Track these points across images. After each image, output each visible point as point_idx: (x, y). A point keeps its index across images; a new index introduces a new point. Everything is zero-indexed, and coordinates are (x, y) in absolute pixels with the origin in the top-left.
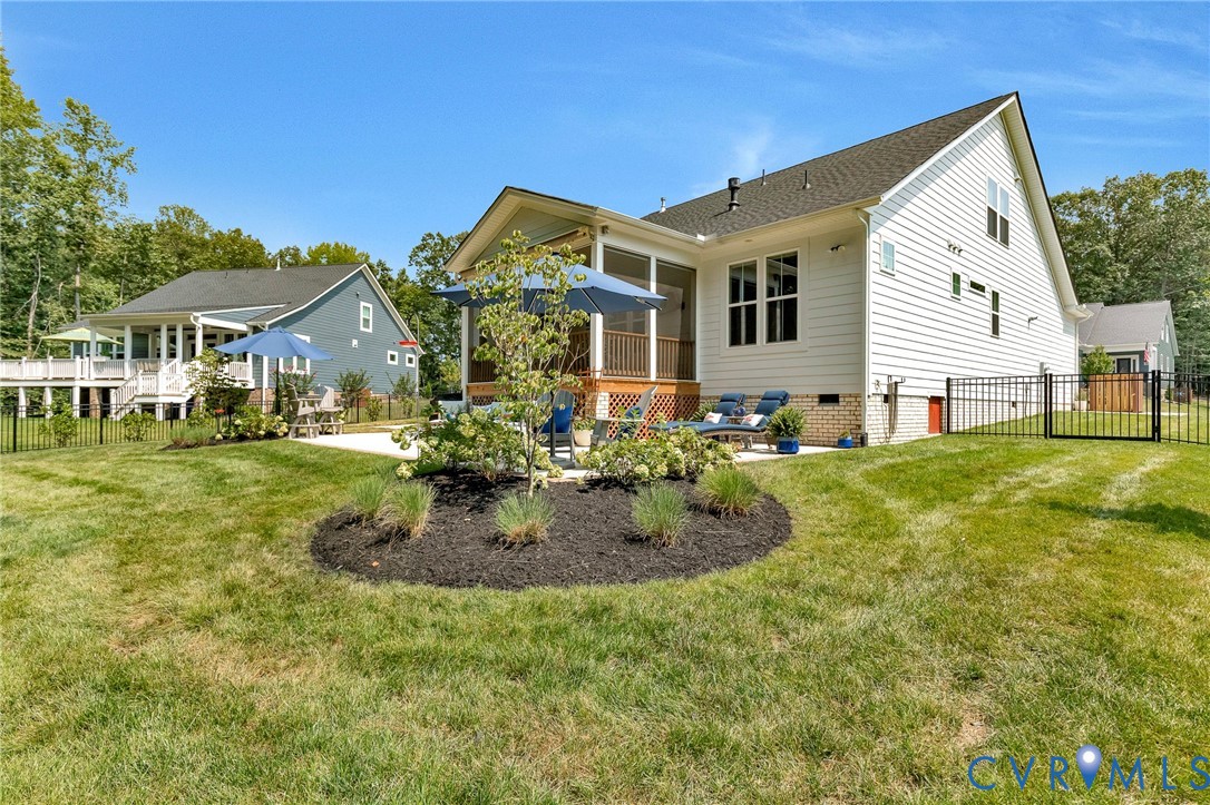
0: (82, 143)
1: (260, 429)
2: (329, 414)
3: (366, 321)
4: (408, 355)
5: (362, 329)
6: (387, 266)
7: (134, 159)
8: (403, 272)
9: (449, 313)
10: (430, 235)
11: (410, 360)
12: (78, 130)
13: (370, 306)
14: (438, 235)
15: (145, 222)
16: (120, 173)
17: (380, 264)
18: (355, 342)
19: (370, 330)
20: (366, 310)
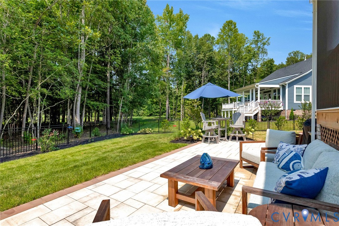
0: (256, 42)
7: (269, 41)
12: (256, 39)
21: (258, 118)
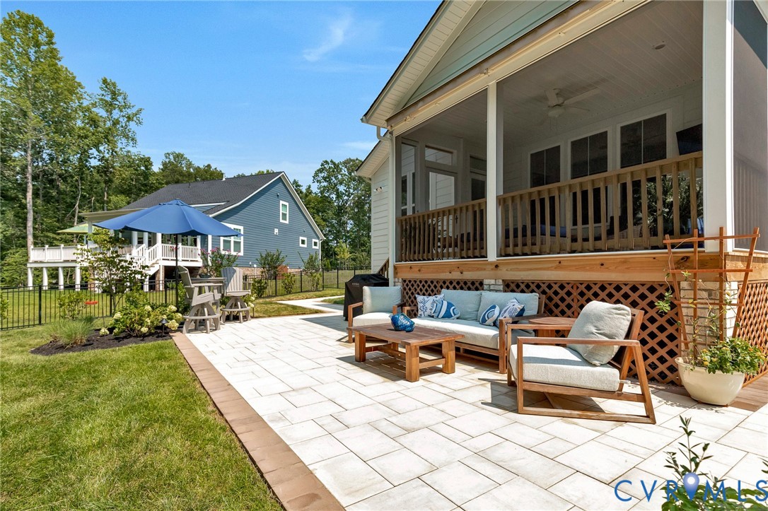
0: (109, 106)
1: (142, 325)
2: (236, 299)
3: (284, 215)
4: (314, 240)
5: (281, 221)
6: (300, 183)
7: (141, 116)
8: (310, 187)
9: (339, 213)
10: (326, 162)
11: (315, 244)
12: (108, 98)
13: (287, 204)
14: (332, 161)
15: (146, 156)
16: (132, 125)
17: (295, 182)
18: (276, 231)
19: (287, 222)
20: (284, 206)
21: (159, 284)
